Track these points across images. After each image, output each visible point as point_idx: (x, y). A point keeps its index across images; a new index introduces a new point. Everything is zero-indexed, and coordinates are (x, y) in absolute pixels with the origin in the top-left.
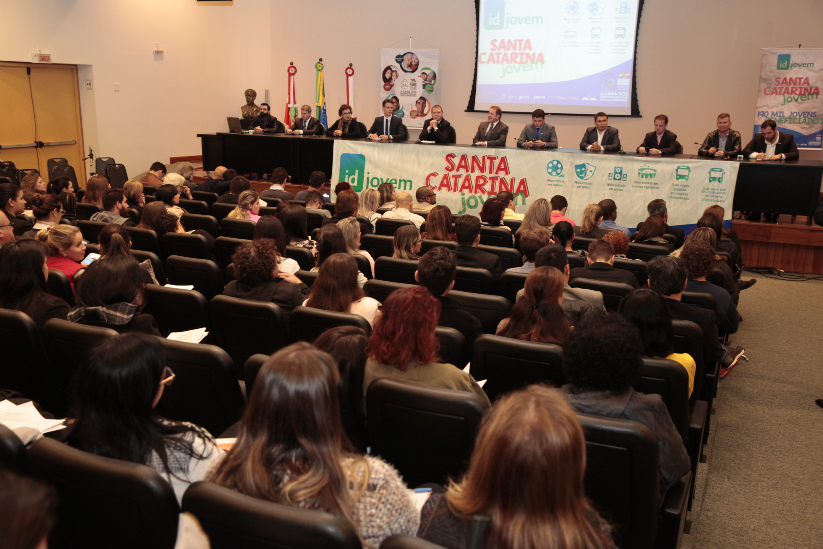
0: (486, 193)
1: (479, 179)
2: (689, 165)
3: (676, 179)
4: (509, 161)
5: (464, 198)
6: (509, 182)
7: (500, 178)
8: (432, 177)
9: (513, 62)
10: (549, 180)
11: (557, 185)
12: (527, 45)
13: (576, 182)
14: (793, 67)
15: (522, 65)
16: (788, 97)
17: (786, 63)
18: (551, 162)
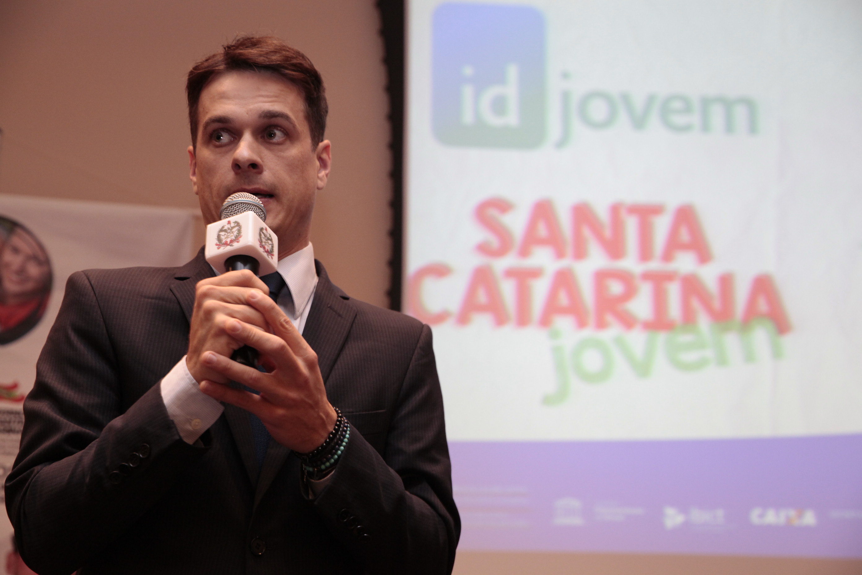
9: (609, 318)
12: (684, 236)
15: (661, 337)
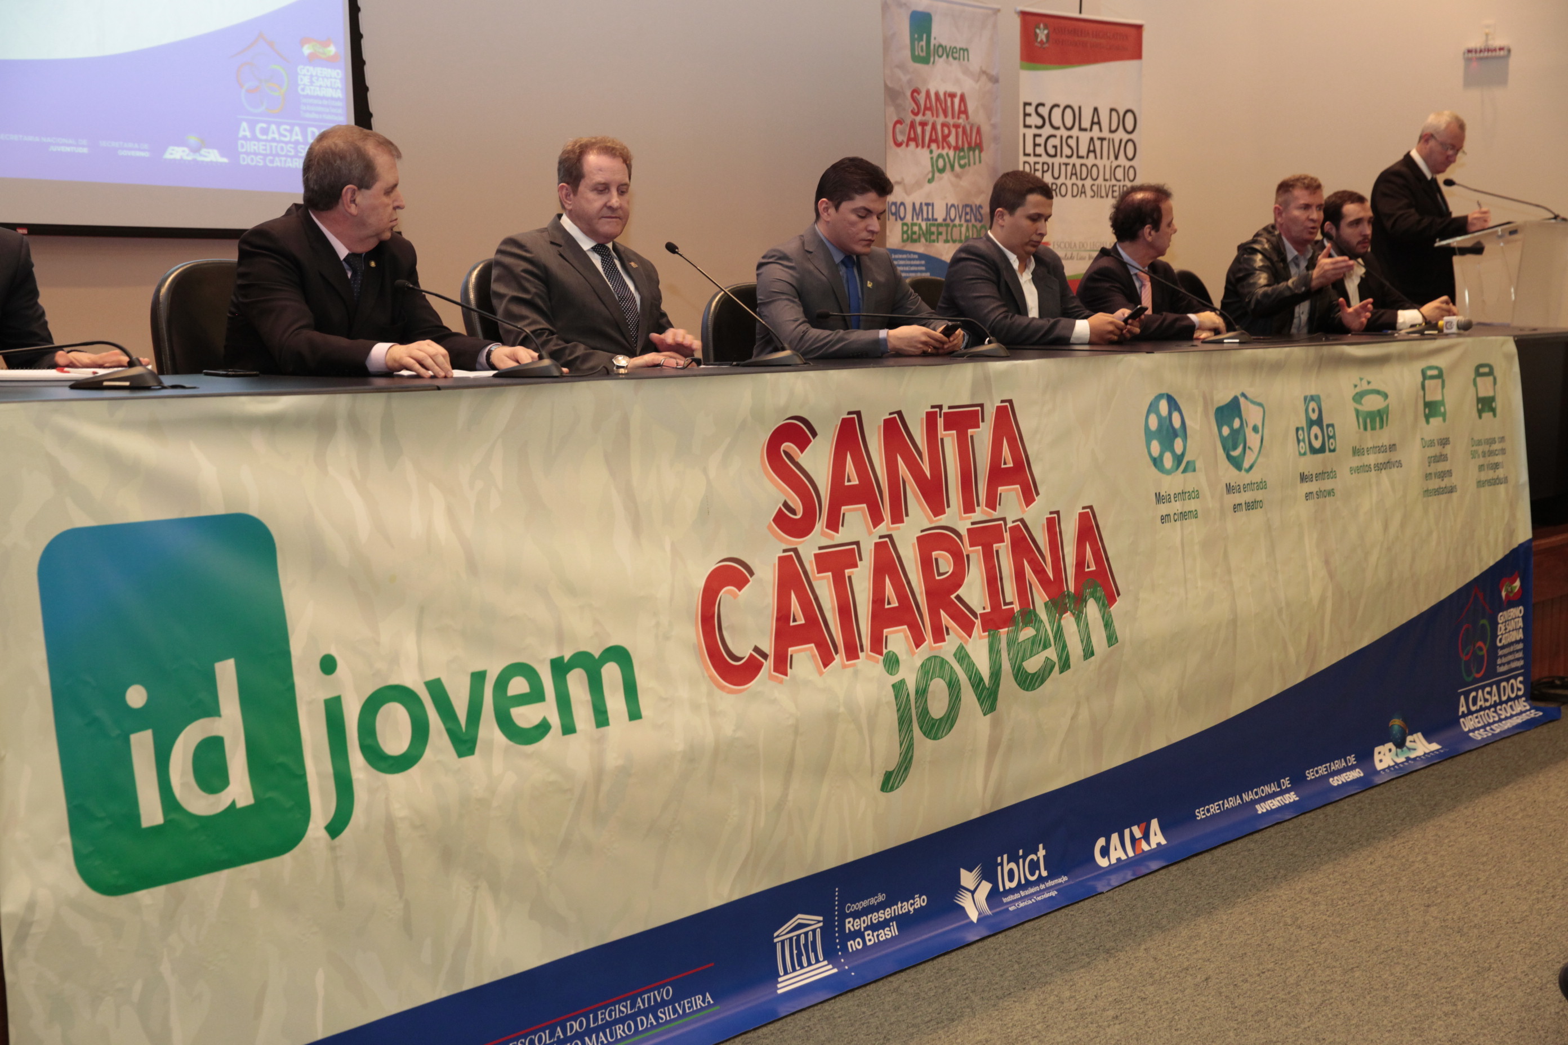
0: (978, 622)
1: (934, 554)
2: (1441, 361)
3: (1423, 420)
4: (1026, 422)
5: (902, 682)
6: (1042, 538)
7: (1010, 525)
8: (726, 593)
10: (1159, 498)
11: (1184, 515)
13: (1230, 489)
14: (936, 57)
16: (940, 156)
17: (923, 43)
18: (1153, 408)
